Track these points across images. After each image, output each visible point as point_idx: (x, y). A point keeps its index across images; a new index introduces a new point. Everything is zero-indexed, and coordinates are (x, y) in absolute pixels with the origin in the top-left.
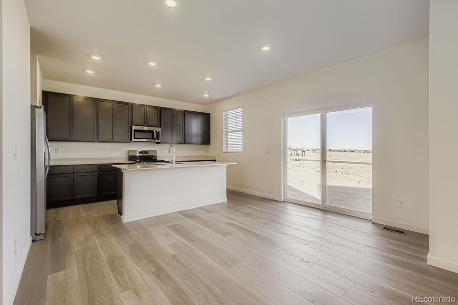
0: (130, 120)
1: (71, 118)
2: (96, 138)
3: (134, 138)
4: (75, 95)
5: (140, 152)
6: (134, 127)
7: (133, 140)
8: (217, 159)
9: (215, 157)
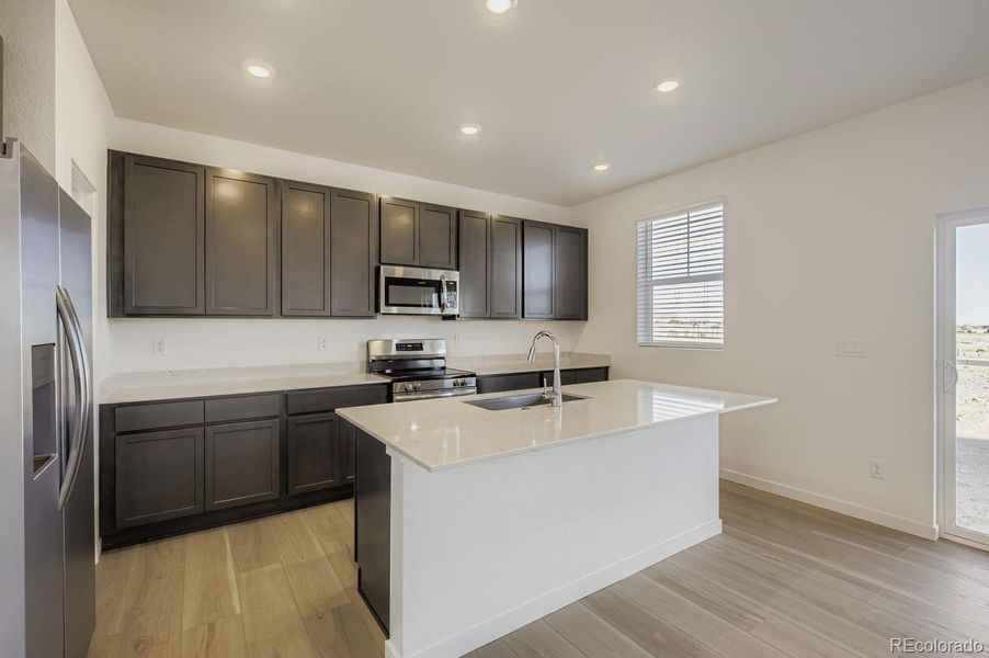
0: (374, 248)
1: (201, 240)
2: (276, 304)
3: (387, 304)
4: (211, 168)
5: (400, 347)
6: (385, 272)
7: (383, 309)
8: (613, 364)
9: (609, 357)
